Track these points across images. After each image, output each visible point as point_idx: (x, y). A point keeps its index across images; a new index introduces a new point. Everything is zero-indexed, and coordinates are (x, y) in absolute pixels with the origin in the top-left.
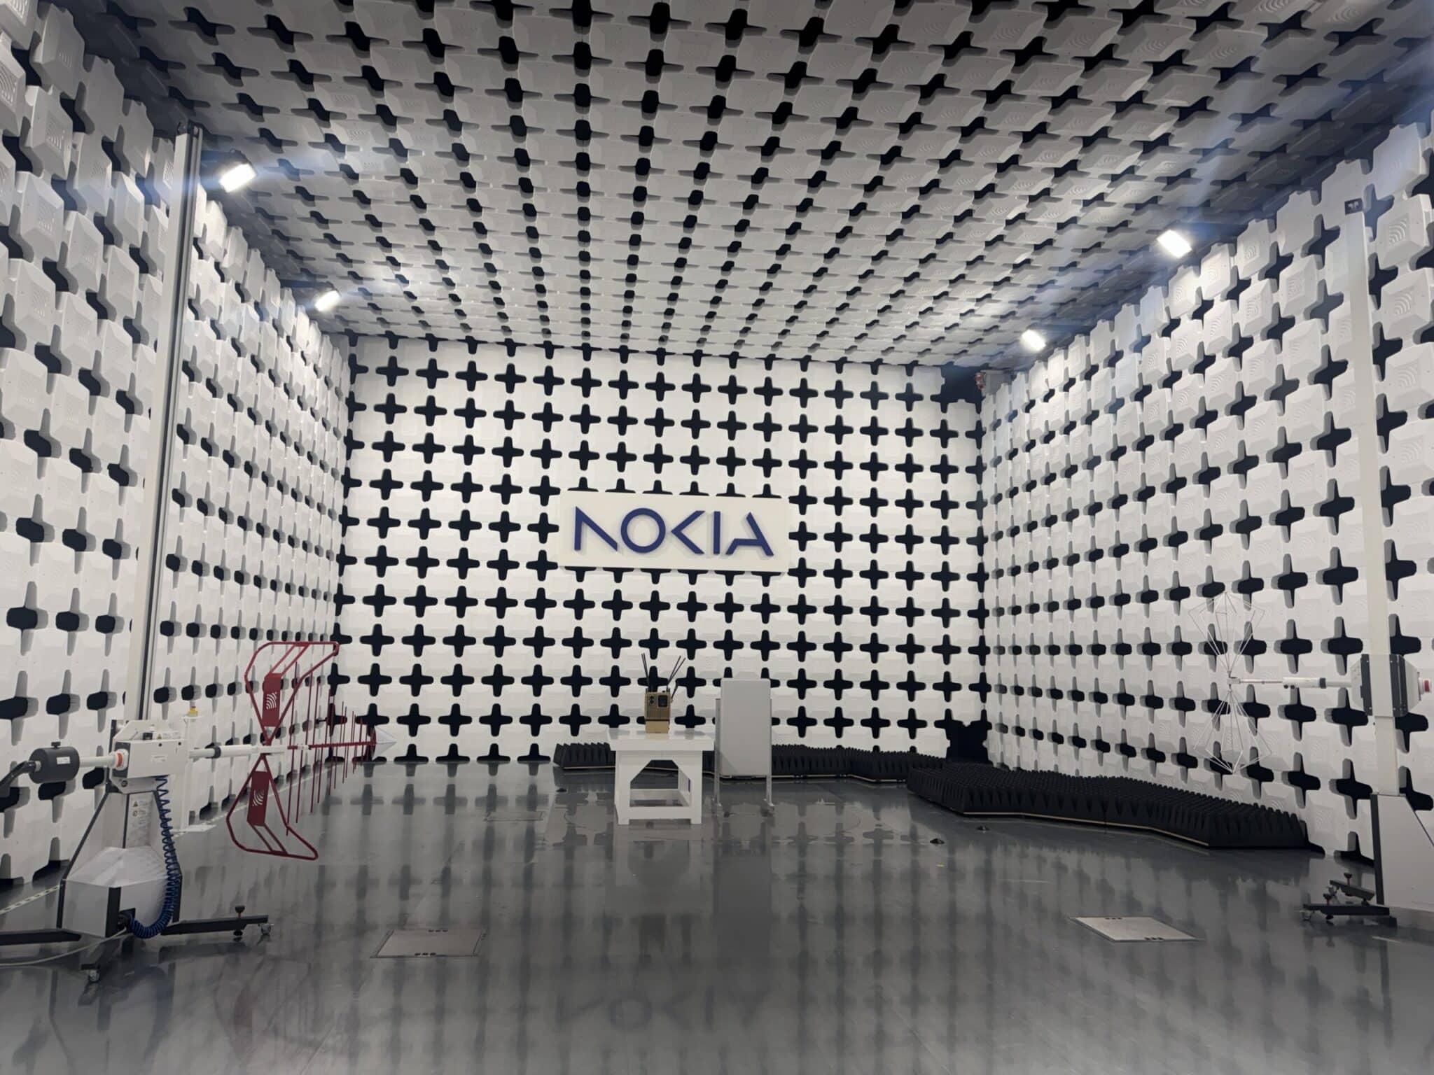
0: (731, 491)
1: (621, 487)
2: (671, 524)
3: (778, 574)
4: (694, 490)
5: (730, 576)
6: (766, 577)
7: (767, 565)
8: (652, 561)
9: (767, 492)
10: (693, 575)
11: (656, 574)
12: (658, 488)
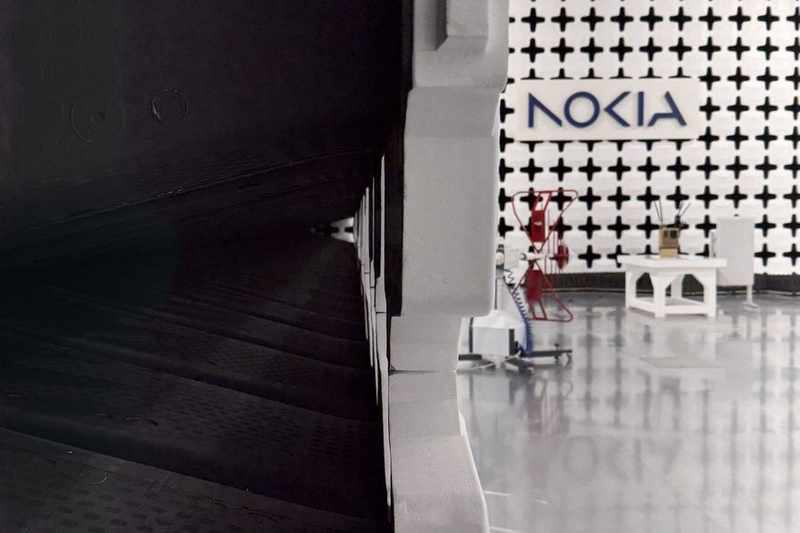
0: (650, 74)
1: (562, 75)
2: (604, 103)
3: (689, 140)
4: (621, 75)
5: (649, 144)
6: (679, 143)
7: (680, 133)
8: (588, 134)
9: (680, 74)
10: (620, 144)
11: (590, 144)
12: (591, 75)
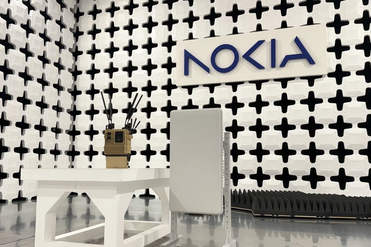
0: (285, 26)
1: (212, 34)
2: (242, 51)
3: (320, 77)
4: (259, 28)
5: (284, 82)
6: (311, 80)
7: (311, 71)
8: (232, 77)
9: (310, 22)
10: (259, 84)
11: (234, 86)
12: (235, 32)
